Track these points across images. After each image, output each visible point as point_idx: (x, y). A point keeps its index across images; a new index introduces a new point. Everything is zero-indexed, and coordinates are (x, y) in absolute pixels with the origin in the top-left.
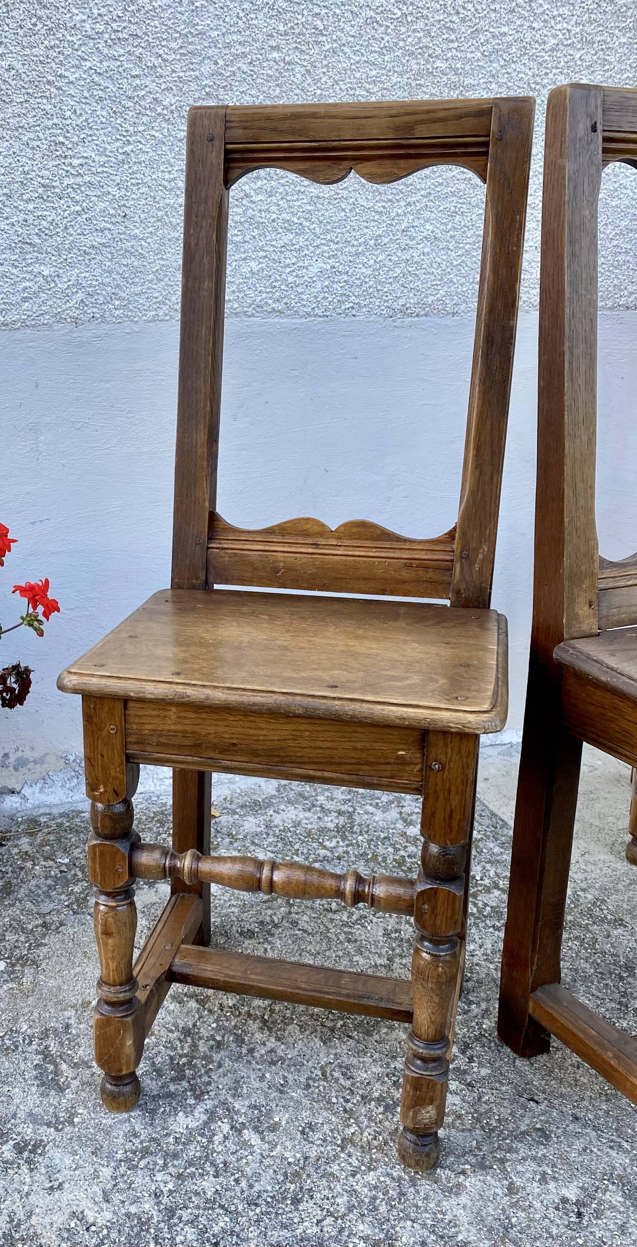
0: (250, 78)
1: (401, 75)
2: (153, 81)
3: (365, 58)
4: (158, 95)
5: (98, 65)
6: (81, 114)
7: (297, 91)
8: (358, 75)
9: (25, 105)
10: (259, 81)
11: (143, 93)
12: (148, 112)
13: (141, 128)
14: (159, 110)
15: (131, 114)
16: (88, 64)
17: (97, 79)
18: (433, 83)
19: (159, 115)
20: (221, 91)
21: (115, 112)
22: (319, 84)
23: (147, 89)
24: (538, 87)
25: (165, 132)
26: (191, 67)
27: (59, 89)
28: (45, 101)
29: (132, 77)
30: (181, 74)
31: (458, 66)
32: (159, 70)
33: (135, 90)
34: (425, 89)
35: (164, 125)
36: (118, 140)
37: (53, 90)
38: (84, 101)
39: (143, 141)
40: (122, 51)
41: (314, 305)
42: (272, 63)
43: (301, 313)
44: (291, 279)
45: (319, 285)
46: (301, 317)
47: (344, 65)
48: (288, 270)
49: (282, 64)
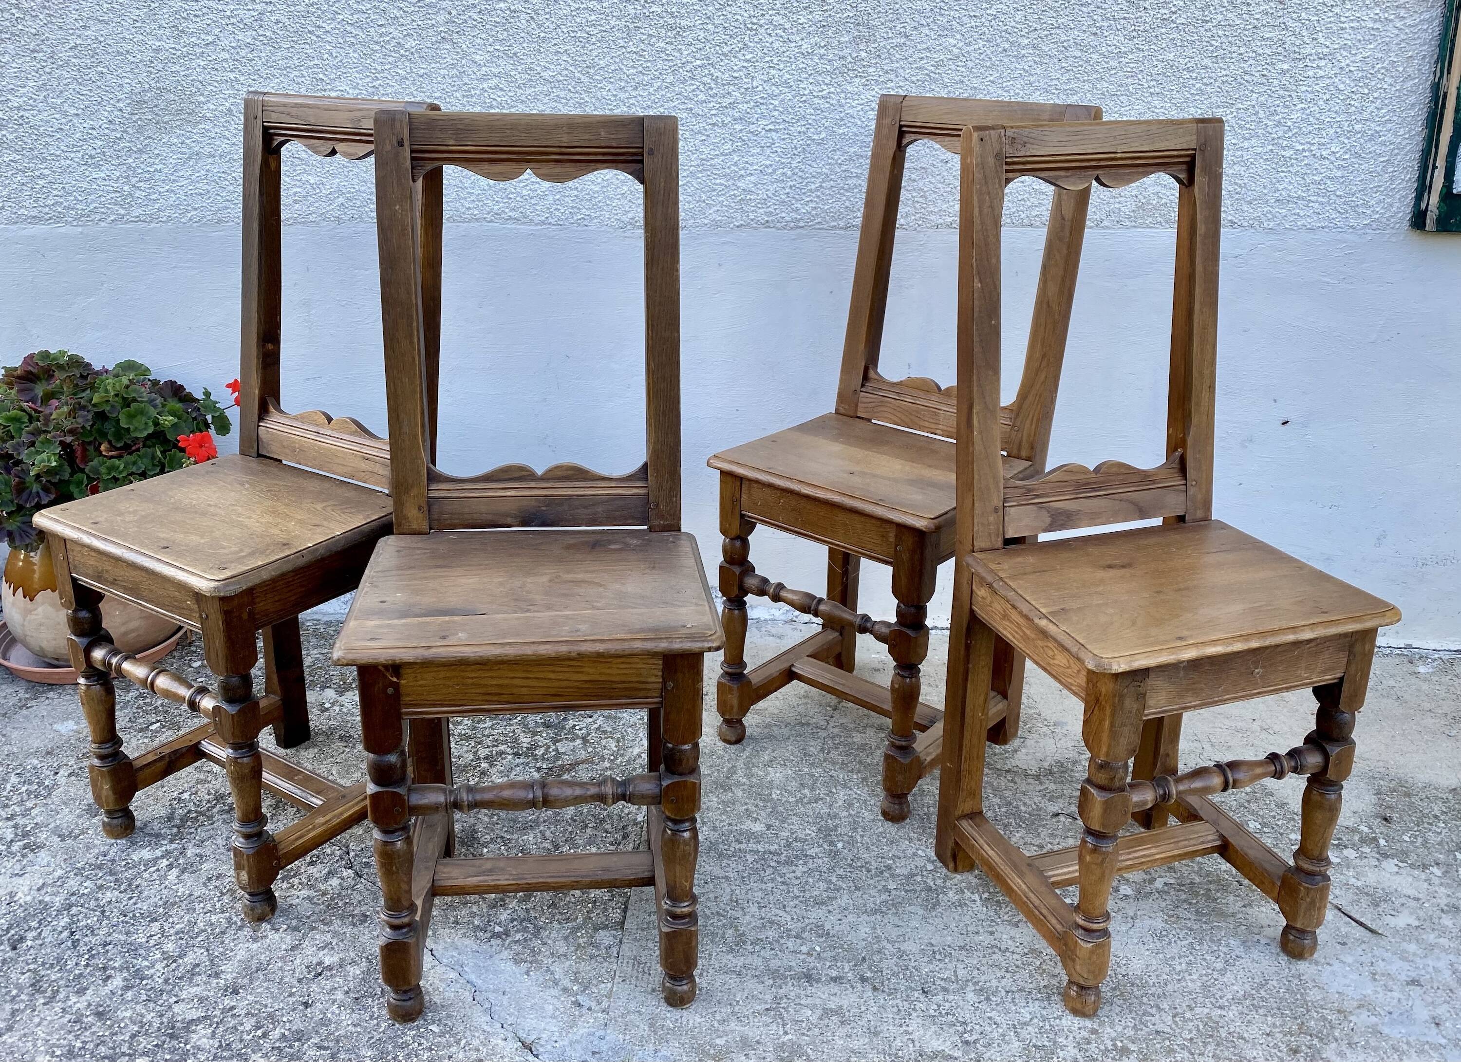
0: (480, 25)
1: (618, 18)
2: (396, 29)
3: (584, 6)
4: (400, 40)
5: (350, 17)
6: (336, 57)
7: (523, 35)
8: (578, 20)
9: (291, 50)
10: (488, 26)
11: (388, 38)
12: (393, 54)
13: (387, 67)
14: (402, 52)
15: (378, 55)
16: (341, 17)
17: (348, 28)
18: (651, 25)
19: (402, 56)
20: (455, 36)
21: (365, 54)
22: (542, 28)
23: (391, 36)
24: (754, 27)
25: (408, 70)
26: (428, 16)
27: (318, 37)
28: (307, 46)
29: (378, 26)
30: (420, 23)
31: (674, 10)
32: (401, 20)
33: (381, 36)
34: (642, 31)
35: (407, 64)
36: (368, 76)
37: (314, 38)
38: (339, 45)
39: (389, 77)
40: (369, 6)
41: (548, 215)
42: (498, 11)
43: (536, 222)
44: (525, 192)
45: (551, 198)
46: (537, 225)
47: (565, 12)
48: (522, 185)
49: (508, 12)
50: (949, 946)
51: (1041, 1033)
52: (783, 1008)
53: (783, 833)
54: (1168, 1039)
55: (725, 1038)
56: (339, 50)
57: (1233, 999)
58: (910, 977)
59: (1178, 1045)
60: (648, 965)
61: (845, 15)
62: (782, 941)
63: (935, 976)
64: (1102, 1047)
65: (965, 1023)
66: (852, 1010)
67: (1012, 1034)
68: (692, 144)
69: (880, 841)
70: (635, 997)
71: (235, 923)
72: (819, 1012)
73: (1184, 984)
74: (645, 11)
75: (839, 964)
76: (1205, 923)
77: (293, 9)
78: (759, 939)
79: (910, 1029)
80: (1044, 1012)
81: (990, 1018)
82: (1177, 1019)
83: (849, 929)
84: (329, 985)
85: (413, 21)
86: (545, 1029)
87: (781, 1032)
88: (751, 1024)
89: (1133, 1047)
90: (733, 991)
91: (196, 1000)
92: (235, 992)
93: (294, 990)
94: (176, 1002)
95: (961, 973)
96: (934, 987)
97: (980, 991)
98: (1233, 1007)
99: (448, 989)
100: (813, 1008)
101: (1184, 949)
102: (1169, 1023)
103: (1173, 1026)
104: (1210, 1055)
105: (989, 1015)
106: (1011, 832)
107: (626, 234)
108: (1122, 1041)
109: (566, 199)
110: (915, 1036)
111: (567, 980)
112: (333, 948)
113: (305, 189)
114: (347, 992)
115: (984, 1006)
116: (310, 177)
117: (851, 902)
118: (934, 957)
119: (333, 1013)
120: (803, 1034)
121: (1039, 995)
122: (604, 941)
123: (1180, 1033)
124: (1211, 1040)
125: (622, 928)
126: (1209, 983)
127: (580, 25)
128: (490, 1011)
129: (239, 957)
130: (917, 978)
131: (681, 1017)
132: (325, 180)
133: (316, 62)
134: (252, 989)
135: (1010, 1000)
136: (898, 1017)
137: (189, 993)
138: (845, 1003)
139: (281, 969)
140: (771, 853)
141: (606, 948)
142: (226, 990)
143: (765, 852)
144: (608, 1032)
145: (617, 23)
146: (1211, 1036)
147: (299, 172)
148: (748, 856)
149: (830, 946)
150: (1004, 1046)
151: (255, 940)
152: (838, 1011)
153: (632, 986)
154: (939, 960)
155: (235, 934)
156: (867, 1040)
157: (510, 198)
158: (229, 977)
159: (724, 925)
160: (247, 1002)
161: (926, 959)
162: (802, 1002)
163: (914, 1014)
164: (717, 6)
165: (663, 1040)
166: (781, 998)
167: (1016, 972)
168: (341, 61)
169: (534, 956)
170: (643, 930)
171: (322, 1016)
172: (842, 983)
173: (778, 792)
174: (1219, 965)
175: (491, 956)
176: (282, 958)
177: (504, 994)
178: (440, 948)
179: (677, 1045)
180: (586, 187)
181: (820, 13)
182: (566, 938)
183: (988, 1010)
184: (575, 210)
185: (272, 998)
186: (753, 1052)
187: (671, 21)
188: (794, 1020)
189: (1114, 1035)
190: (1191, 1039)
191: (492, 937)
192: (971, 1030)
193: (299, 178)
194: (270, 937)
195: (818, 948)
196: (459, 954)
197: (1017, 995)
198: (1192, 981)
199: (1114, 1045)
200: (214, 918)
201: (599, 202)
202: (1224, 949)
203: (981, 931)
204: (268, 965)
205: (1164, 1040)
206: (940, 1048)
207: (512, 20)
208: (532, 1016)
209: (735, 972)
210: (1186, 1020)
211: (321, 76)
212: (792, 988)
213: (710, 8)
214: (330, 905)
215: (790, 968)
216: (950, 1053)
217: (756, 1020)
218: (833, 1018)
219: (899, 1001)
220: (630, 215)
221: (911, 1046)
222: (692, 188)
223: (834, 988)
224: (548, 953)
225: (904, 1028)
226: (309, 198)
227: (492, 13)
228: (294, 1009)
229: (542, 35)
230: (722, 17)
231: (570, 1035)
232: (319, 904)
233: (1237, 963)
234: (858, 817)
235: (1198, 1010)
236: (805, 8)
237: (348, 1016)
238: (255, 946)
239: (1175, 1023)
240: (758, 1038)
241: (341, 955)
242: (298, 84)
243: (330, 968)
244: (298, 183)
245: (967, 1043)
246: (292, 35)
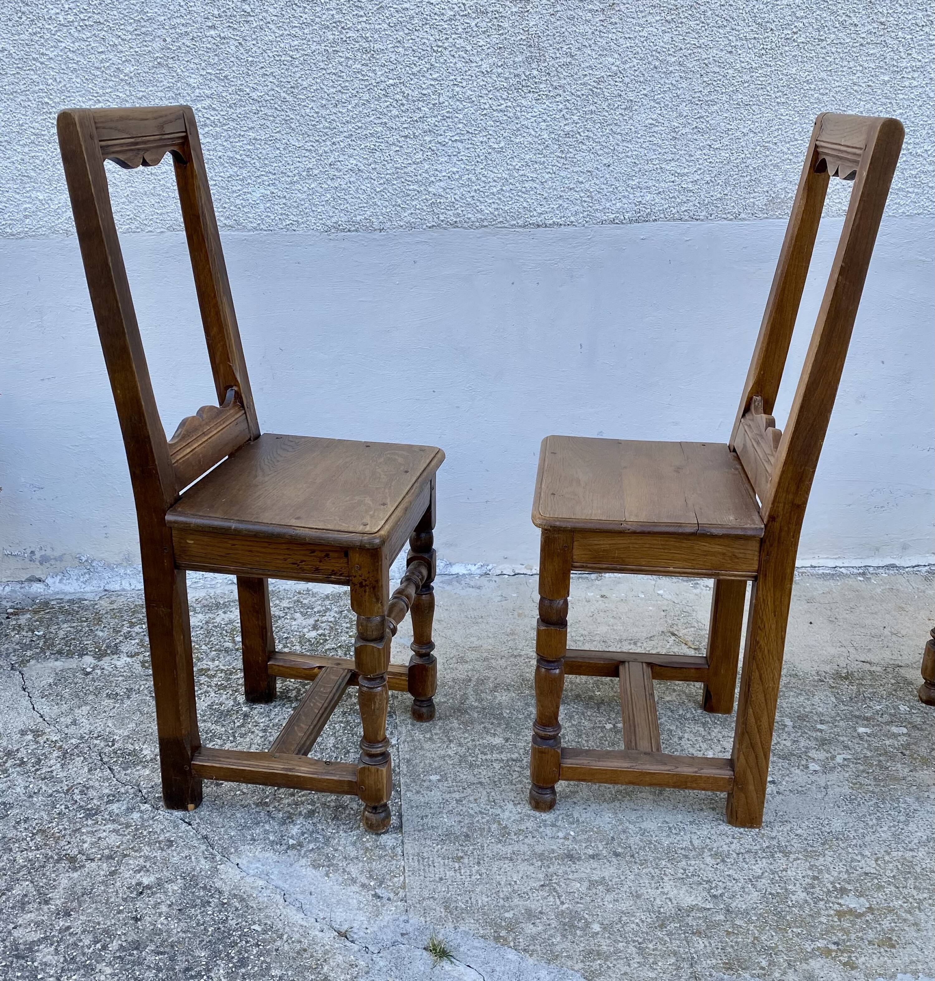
0: (193, 51)
1: (319, 43)
2: (116, 55)
3: (287, 32)
4: (120, 66)
5: (72, 45)
6: (60, 82)
7: (232, 59)
8: (282, 45)
9: (17, 76)
10: (200, 52)
11: (108, 64)
12: (113, 79)
13: (108, 90)
14: (122, 76)
15: (99, 80)
16: (63, 45)
17: (70, 55)
18: (348, 49)
19: (122, 80)
20: (171, 61)
21: (86, 79)
22: (250, 53)
23: (111, 62)
24: (439, 50)
25: (128, 94)
26: (145, 44)
27: (42, 63)
28: (32, 73)
29: (99, 53)
30: (137, 50)
31: (367, 35)
32: (119, 47)
33: (101, 62)
34: (340, 54)
35: (127, 87)
36: (90, 99)
37: (38, 64)
38: (62, 71)
39: (110, 100)
40: (89, 35)
41: (259, 222)
42: (210, 39)
43: (249, 228)
44: (238, 202)
45: (262, 206)
46: (249, 231)
47: (270, 38)
48: (235, 195)
49: (218, 39)
50: (681, 822)
51: (773, 883)
52: (555, 883)
53: (520, 744)
54: (876, 878)
55: (512, 912)
56: (62, 75)
57: (919, 843)
58: (655, 849)
59: (885, 882)
60: (431, 859)
61: (519, 38)
62: (541, 830)
63: (675, 847)
64: (825, 890)
65: (708, 882)
66: (614, 880)
67: (750, 886)
68: (387, 154)
69: (603, 743)
70: (426, 886)
71: (52, 857)
72: (586, 884)
73: (878, 835)
74: (342, 36)
75: (593, 845)
76: (884, 786)
77: (17, 37)
78: (520, 830)
79: (666, 890)
80: (772, 867)
81: (729, 876)
82: (879, 862)
83: (594, 815)
84: (152, 901)
85: (131, 48)
86: (354, 920)
87: (558, 903)
88: (532, 898)
89: (849, 887)
90: (509, 873)
91: (32, 925)
92: (68, 914)
93: (121, 908)
94: (15, 928)
95: (696, 842)
96: (676, 855)
97: (715, 855)
98: (920, 849)
99: (260, 894)
100: (580, 880)
101: (872, 808)
102: (874, 866)
103: (877, 868)
104: (912, 887)
105: (727, 873)
106: (710, 728)
107: (330, 237)
108: (839, 884)
109: (276, 207)
110: (671, 895)
111: (364, 877)
112: (148, 871)
113: (34, 204)
114: (170, 906)
115: (721, 867)
116: (39, 194)
117: (591, 794)
118: (671, 832)
119: (162, 924)
120: (578, 903)
121: (765, 854)
122: (388, 844)
123: (884, 873)
124: (909, 875)
125: (401, 831)
126: (897, 833)
127: (283, 49)
128: (301, 909)
129: (62, 886)
130: (661, 850)
131: (470, 898)
132: (53, 196)
133: (41, 87)
134: (82, 910)
135: (741, 860)
136: (653, 882)
137: (24, 919)
138: (606, 874)
139: (104, 891)
140: (514, 760)
141: (391, 849)
142: (58, 914)
143: (508, 760)
144: (410, 916)
145: (317, 47)
146: (909, 873)
147: (28, 189)
148: (495, 764)
149: (582, 831)
150: (746, 896)
151: (75, 869)
152: (602, 881)
153: (422, 878)
154: (676, 834)
155: (53, 867)
156: (632, 902)
157: (225, 208)
158: (58, 902)
159: (488, 821)
160: (81, 922)
161: (665, 834)
162: (570, 877)
163: (666, 878)
164: (407, 31)
165: (458, 919)
166: (552, 876)
167: (742, 838)
168: (65, 86)
169: (329, 861)
170: (419, 831)
171: (152, 927)
172: (599, 859)
173: (508, 711)
174: (902, 818)
175: (291, 865)
176: (103, 882)
177: (311, 894)
178: (244, 862)
179: (472, 921)
180: (293, 195)
181: (497, 36)
182: (354, 844)
183: (726, 869)
184: (284, 216)
185: (103, 916)
186: (538, 921)
187: (366, 45)
188: (567, 892)
189: (832, 879)
190: (894, 876)
191: (288, 849)
192: (716, 887)
193: (28, 195)
194: (87, 866)
195: (572, 833)
196: (263, 865)
197: (747, 856)
198: (883, 832)
199: (834, 887)
200: (31, 855)
201: (306, 209)
202: (903, 805)
203: (704, 808)
204: (92, 890)
205: (872, 879)
206: (694, 903)
207: (222, 46)
208: (341, 910)
209: (507, 858)
210: (886, 863)
211: (46, 100)
212: (558, 867)
213: (401, 33)
214: (135, 835)
215: (553, 851)
216: (703, 906)
217: (535, 895)
218: (600, 887)
219: (650, 869)
220: (334, 220)
221: (670, 903)
222: (388, 194)
223: (594, 864)
224: (341, 857)
225: (660, 890)
226: (39, 213)
227: (204, 40)
228: (125, 924)
229: (250, 59)
230: (411, 41)
231: (377, 922)
232: (125, 835)
233: (916, 815)
234: (581, 726)
235: (894, 854)
236: (484, 32)
237: (176, 925)
238: (76, 875)
239: (877, 864)
240: (540, 909)
241: (158, 876)
242: (25, 107)
243: (148, 887)
244: (27, 200)
245: (715, 896)
246: (17, 62)
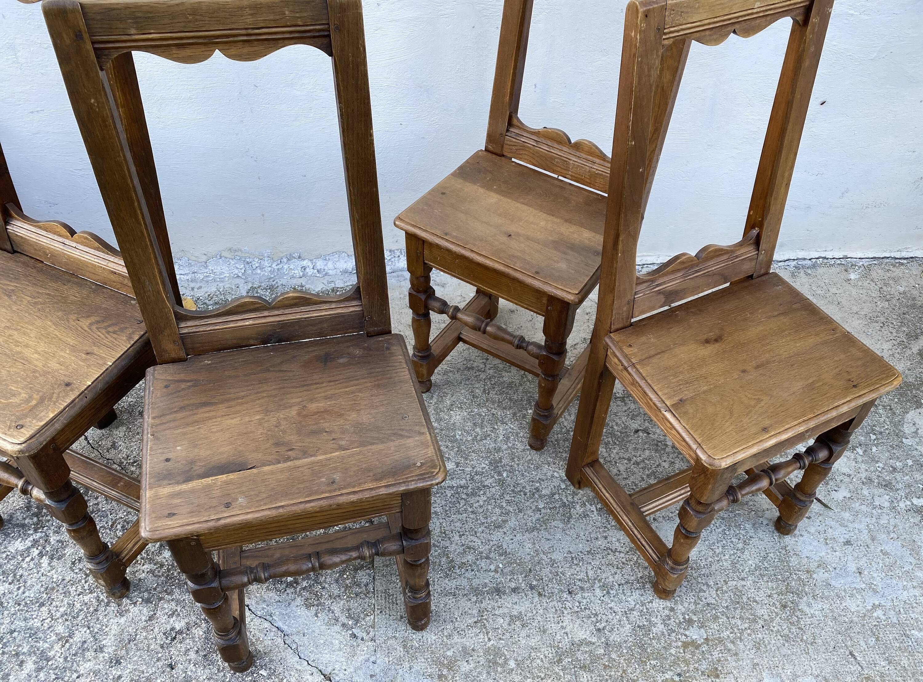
50: (581, 552)
51: (641, 616)
52: (486, 619)
53: (467, 469)
54: (714, 608)
55: (452, 650)
57: (749, 571)
58: (560, 581)
59: (720, 612)
60: (395, 596)
62: (478, 563)
63: (575, 578)
64: (677, 621)
65: (596, 615)
66: (528, 615)
67: (625, 619)
69: (529, 467)
70: (391, 625)
71: (103, 600)
72: (508, 619)
73: (721, 564)
75: (515, 577)
76: (731, 512)
78: (463, 563)
79: (564, 624)
80: (642, 599)
81: (611, 608)
82: (719, 592)
83: (518, 546)
84: (183, 647)
86: (336, 661)
87: (486, 640)
88: (467, 636)
89: (695, 618)
90: (452, 610)
91: (92, 674)
92: (118, 662)
93: (160, 655)
95: (591, 573)
96: (575, 587)
97: (603, 587)
98: (750, 578)
99: (266, 638)
100: (503, 616)
101: (720, 535)
102: (714, 596)
103: (717, 598)
104: (738, 617)
105: (610, 605)
106: (610, 449)
108: (688, 615)
110: (567, 630)
111: (344, 617)
112: (179, 614)
114: (197, 652)
115: (606, 599)
117: (517, 523)
118: (573, 562)
119: (192, 671)
120: (500, 639)
121: (638, 585)
122: (363, 580)
123: (721, 603)
124: (738, 605)
125: (373, 566)
126: (735, 561)
128: (296, 651)
129: (113, 632)
130: (564, 581)
131: (422, 637)
134: (130, 658)
135: (621, 591)
136: (556, 616)
137: (85, 668)
138: (523, 609)
139: (146, 638)
140: (461, 487)
141: (365, 585)
142: (111, 662)
143: (457, 487)
144: (378, 656)
146: (738, 603)
148: (447, 492)
149: (508, 562)
150: (621, 629)
151: (122, 615)
152: (519, 617)
153: (387, 616)
154: (576, 564)
155: (105, 610)
156: (539, 637)
158: (110, 650)
159: (439, 554)
160: (129, 670)
161: (568, 565)
162: (496, 612)
163: (566, 612)
165: (414, 658)
166: (483, 611)
167: (623, 568)
169: (318, 600)
170: (387, 566)
171: (184, 675)
172: (519, 593)
173: (460, 433)
174: (740, 546)
175: (289, 604)
176: (144, 628)
177: (304, 636)
178: (253, 602)
179: (423, 660)
182: (337, 581)
183: (609, 602)
185: (146, 664)
186: (471, 658)
188: (493, 628)
189: (683, 610)
190: (727, 607)
191: (287, 587)
192: (601, 620)
194: (132, 610)
195: (501, 566)
196: (268, 606)
197: (625, 587)
198: (726, 560)
199: (684, 618)
200: (86, 598)
202: (743, 532)
203: (599, 536)
204: (136, 635)
205: (712, 610)
206: (584, 637)
208: (326, 651)
209: (451, 593)
210: (724, 592)
212: (489, 602)
214: (168, 575)
215: (485, 585)
216: (590, 640)
217: (470, 632)
218: (517, 623)
219: (555, 603)
221: (566, 638)
223: (515, 598)
224: (327, 595)
225: (561, 624)
228: (164, 672)
231: (353, 662)
232: (160, 576)
233: (751, 542)
234: (514, 448)
235: (730, 583)
237: (202, 671)
238: (122, 620)
239: (718, 595)
240: (473, 646)
241: (186, 620)
243: (180, 632)
245: (599, 630)
